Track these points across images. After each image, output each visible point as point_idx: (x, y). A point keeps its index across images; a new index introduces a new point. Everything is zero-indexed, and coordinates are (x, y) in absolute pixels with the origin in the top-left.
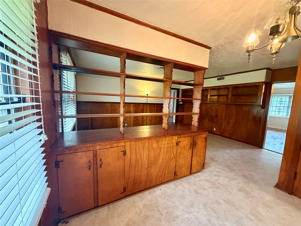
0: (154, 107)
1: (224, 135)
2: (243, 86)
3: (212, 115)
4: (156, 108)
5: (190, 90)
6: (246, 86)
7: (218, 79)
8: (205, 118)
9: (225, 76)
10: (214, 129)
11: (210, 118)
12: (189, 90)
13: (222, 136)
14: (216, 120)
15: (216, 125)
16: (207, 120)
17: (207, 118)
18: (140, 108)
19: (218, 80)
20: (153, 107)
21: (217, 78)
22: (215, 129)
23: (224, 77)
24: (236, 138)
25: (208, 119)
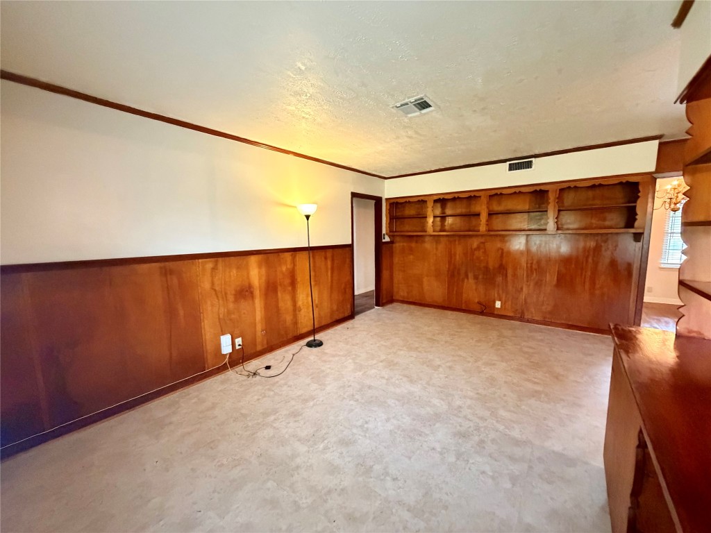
0: (326, 258)
1: (527, 316)
2: (590, 185)
3: (487, 268)
4: (329, 263)
5: (416, 199)
6: (600, 185)
7: (512, 168)
8: (467, 276)
9: (533, 159)
10: (495, 303)
11: (480, 277)
12: (411, 200)
13: (521, 319)
14: (499, 279)
15: (501, 292)
16: (472, 280)
17: (470, 275)
18: (284, 269)
19: (510, 170)
20: (323, 259)
21: (508, 163)
22: (498, 304)
23: (531, 162)
24: (563, 322)
25: (476, 278)
